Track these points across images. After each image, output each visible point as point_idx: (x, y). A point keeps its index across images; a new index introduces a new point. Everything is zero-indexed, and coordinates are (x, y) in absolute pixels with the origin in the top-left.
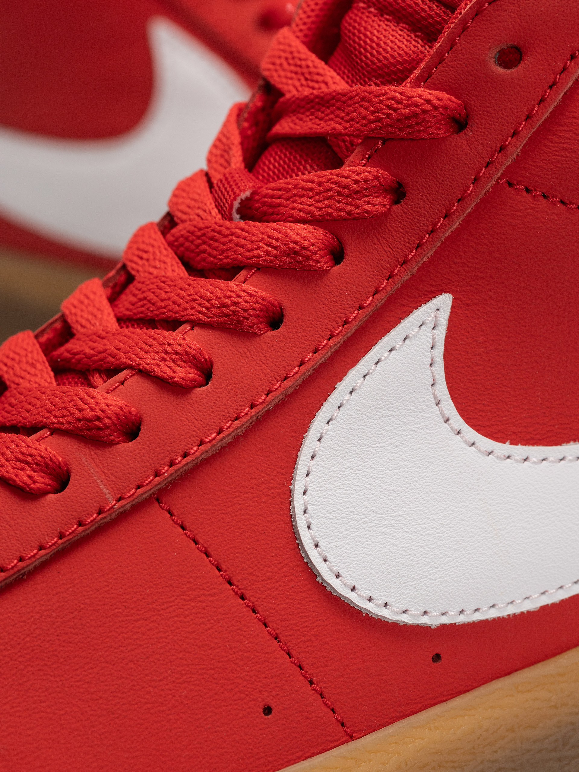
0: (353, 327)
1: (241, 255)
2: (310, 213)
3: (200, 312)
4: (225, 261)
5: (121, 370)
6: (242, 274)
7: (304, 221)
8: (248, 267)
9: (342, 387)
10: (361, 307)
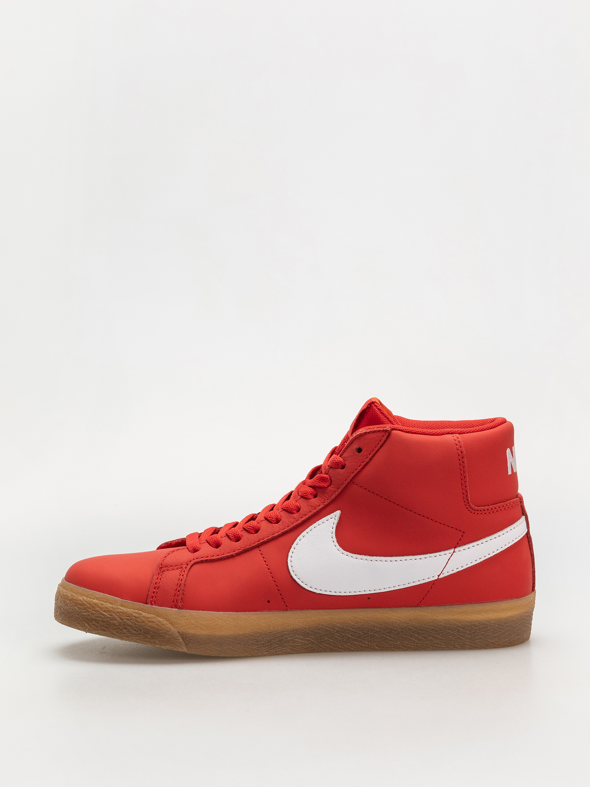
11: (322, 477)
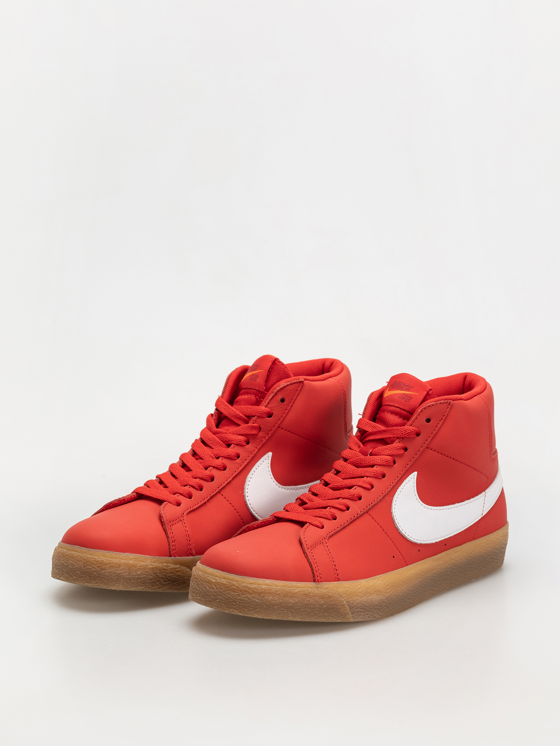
0: (399, 478)
1: (374, 463)
2: (389, 454)
3: (369, 474)
4: (370, 464)
5: (354, 486)
6: (375, 466)
7: (387, 455)
8: (377, 465)
9: (398, 491)
10: (400, 474)
11: (254, 426)
